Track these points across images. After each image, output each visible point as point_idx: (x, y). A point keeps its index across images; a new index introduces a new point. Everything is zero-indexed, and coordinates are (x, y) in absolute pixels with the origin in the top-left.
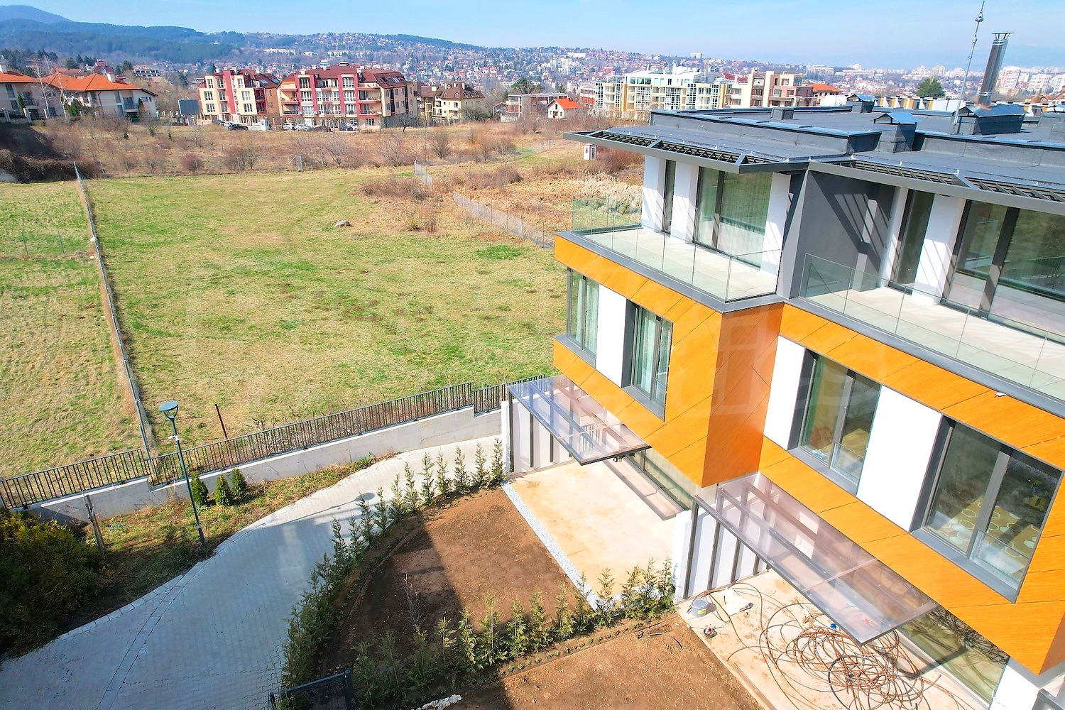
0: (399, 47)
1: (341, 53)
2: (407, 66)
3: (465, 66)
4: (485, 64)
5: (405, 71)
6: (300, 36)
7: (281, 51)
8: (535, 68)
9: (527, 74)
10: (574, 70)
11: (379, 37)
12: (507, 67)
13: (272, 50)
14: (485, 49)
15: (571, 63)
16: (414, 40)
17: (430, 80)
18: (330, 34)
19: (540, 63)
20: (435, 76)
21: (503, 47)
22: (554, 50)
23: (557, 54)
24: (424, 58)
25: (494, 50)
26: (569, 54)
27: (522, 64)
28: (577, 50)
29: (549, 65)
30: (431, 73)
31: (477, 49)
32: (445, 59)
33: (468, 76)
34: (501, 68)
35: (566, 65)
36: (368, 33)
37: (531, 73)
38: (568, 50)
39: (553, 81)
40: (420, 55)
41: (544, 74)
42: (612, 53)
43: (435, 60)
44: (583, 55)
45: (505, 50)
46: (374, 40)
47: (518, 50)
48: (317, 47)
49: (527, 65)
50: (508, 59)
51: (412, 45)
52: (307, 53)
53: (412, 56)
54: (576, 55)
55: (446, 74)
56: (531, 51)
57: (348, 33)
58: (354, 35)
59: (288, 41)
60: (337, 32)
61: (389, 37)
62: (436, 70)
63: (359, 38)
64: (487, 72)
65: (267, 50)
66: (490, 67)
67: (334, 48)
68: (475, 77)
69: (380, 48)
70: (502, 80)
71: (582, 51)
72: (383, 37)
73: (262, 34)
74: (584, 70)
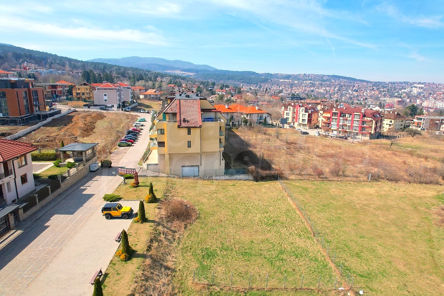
0: (333, 80)
1: (309, 82)
2: (337, 89)
3: (363, 90)
4: (373, 89)
5: (336, 91)
6: (293, 75)
7: (286, 81)
8: (398, 92)
9: (394, 95)
10: (419, 94)
11: (324, 76)
12: (384, 91)
13: (282, 80)
14: (372, 82)
15: (418, 90)
16: (339, 77)
17: (347, 95)
18: (305, 74)
19: (401, 89)
20: (349, 94)
21: (380, 81)
22: (406, 83)
23: (408, 85)
24: (345, 86)
25: (376, 83)
26: (415, 85)
27: (391, 90)
28: (419, 83)
29: (406, 91)
30: (347, 92)
31: (367, 82)
32: (354, 86)
33: (364, 94)
34: (381, 91)
35: (415, 91)
36: (320, 74)
37: (396, 94)
38: (414, 83)
39: (408, 98)
40: (342, 84)
41: (403, 95)
42: (439, 85)
43: (349, 86)
44: (423, 86)
45: (381, 83)
46: (322, 77)
47: (387, 83)
48: (299, 79)
49: (394, 90)
50: (384, 87)
51: (338, 79)
52: (296, 82)
53: (339, 85)
54: (419, 86)
55: (354, 93)
56: (394, 83)
57: (312, 74)
58: (314, 75)
59: (288, 77)
60: (307, 73)
61: (328, 76)
62: (350, 91)
63: (316, 76)
64: (374, 93)
65: (281, 80)
66: (375, 91)
67: (306, 80)
68: (368, 95)
69: (325, 81)
70: (381, 97)
71: (422, 84)
72: (326, 76)
73: (279, 74)
74: (426, 94)
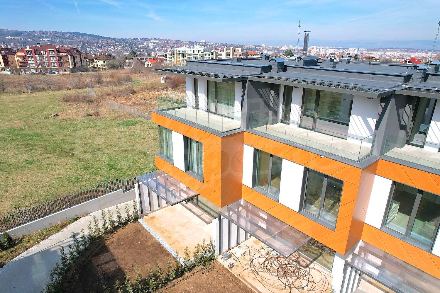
0: (76, 38)
1: (47, 40)
2: (80, 46)
3: (107, 46)
4: (116, 45)
5: (79, 48)
6: (25, 31)
7: (15, 38)
8: (137, 47)
9: (135, 49)
10: (154, 47)
11: (65, 33)
12: (125, 46)
13: (10, 37)
14: (116, 39)
15: (153, 44)
16: (83, 35)
17: (92, 52)
18: (40, 31)
19: (140, 45)
20: (94, 50)
21: (123, 38)
22: (145, 39)
23: (146, 41)
24: (88, 43)
25: (120, 39)
26: (152, 41)
27: (132, 45)
28: (155, 39)
29: (144, 45)
30: (92, 49)
31: (112, 39)
32: (98, 43)
33: (109, 50)
34: (123, 47)
35: (151, 45)
36: (60, 31)
37: (136, 49)
38: (151, 39)
39: (146, 52)
40: (86, 41)
41: (142, 49)
42: (169, 40)
43: (93, 43)
44: (158, 41)
45: (124, 39)
46: (63, 34)
47: (130, 39)
48: (34, 37)
49: (134, 45)
50: (126, 43)
51: (82, 37)
52: (29, 39)
53: (82, 42)
54: (155, 41)
55: (99, 49)
56: (135, 40)
57: (50, 31)
58: (53, 32)
59: (18, 34)
60: (44, 30)
61: (70, 33)
62: (94, 48)
63: (55, 33)
64: (117, 48)
65: (7, 37)
66: (118, 46)
67: (43, 38)
68: (112, 51)
69: (66, 38)
70: (124, 52)
71: (157, 40)
72: (67, 33)
73: (4, 30)
74: (159, 47)
